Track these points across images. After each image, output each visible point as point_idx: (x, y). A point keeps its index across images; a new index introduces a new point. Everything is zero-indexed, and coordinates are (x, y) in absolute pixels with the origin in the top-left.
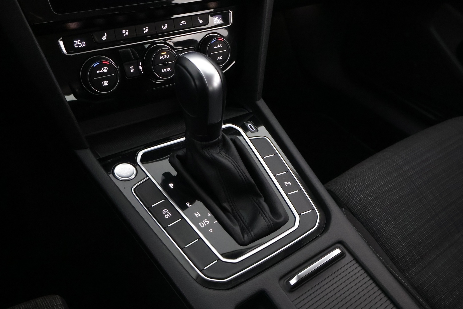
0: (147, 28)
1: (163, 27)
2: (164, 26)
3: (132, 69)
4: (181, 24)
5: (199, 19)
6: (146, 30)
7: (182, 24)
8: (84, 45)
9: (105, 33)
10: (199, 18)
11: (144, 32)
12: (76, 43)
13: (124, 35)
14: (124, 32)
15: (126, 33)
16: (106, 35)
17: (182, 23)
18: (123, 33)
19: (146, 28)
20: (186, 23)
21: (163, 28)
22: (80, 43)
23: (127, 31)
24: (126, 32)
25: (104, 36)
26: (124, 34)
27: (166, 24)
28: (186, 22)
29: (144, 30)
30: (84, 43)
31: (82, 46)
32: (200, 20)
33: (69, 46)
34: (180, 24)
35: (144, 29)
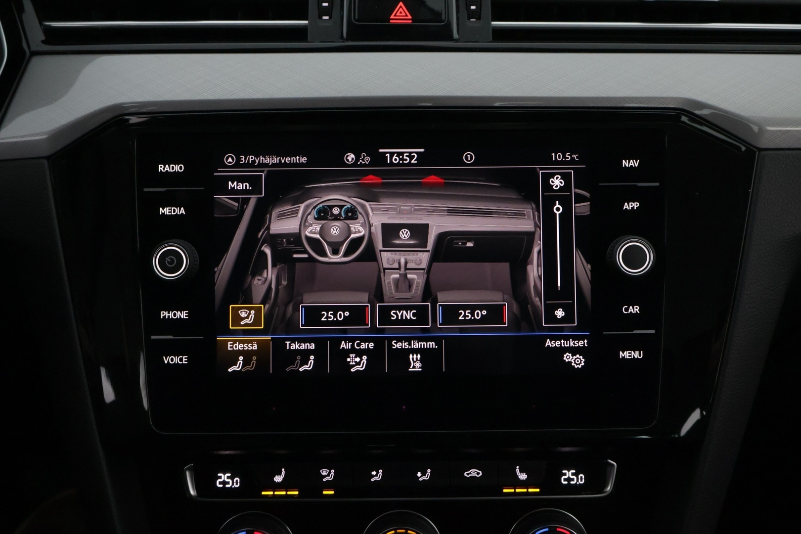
0: (381, 471)
1: (419, 474)
2: (424, 474)
4: (468, 474)
5: (518, 470)
6: (377, 476)
7: (470, 475)
8: (237, 484)
9: (283, 470)
10: (518, 467)
11: (372, 480)
12: (220, 477)
13: (324, 480)
14: (324, 472)
15: (328, 475)
16: (283, 472)
17: (470, 473)
18: (323, 474)
19: (378, 473)
20: (481, 474)
21: (421, 477)
22: (230, 480)
23: (333, 471)
24: (330, 472)
25: (280, 474)
26: (325, 476)
27: (429, 471)
28: (480, 472)
29: (373, 476)
30: (237, 481)
31: (232, 486)
32: (521, 471)
33: (205, 482)
34: (465, 475)
35: (374, 473)
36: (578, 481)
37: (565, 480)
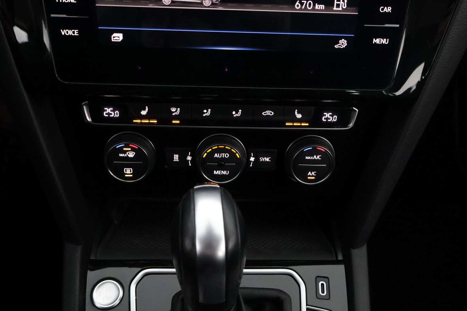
0: (209, 110)
1: (234, 113)
2: (237, 113)
3: (176, 157)
4: (265, 114)
5: (296, 112)
6: (207, 113)
9: (147, 107)
10: (296, 110)
11: (204, 115)
12: (106, 110)
15: (176, 111)
17: (266, 113)
18: (172, 111)
19: (208, 111)
22: (112, 112)
23: (179, 109)
24: (177, 110)
25: (145, 110)
26: (174, 112)
27: (240, 111)
28: (273, 113)
29: (205, 113)
30: (117, 113)
31: (113, 116)
32: (298, 113)
33: (97, 113)
34: (263, 114)
35: (205, 111)
36: (332, 120)
37: (325, 119)
